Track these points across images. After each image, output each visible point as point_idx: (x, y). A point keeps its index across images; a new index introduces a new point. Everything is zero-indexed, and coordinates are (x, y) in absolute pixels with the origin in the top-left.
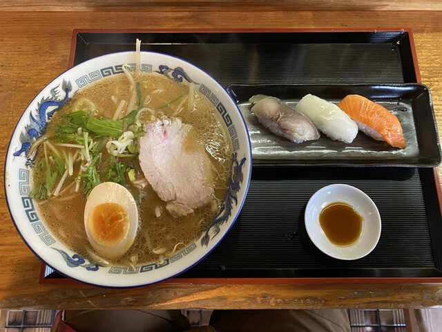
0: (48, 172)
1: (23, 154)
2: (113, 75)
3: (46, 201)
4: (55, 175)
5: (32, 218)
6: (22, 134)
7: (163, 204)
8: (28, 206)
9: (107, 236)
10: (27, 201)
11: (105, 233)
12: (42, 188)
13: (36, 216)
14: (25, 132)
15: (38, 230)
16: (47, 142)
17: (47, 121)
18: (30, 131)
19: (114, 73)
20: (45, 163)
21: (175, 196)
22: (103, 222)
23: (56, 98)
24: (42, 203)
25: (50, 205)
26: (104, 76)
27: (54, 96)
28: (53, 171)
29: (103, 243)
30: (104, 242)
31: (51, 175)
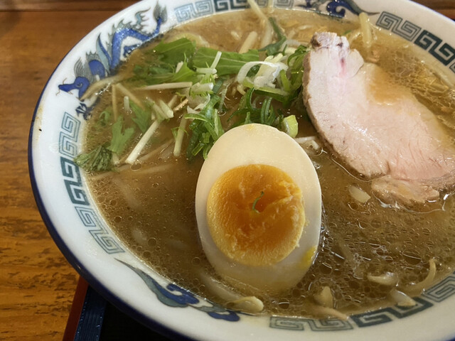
0: (117, 127)
1: (75, 92)
2: (230, 11)
3: (108, 174)
4: (130, 131)
5: (76, 197)
6: (79, 62)
7: (364, 181)
8: (71, 175)
9: (252, 237)
10: (70, 168)
11: (246, 230)
12: (101, 153)
13: (84, 196)
14: (84, 60)
15: (86, 220)
16: (119, 85)
17: (122, 58)
18: (93, 62)
19: (233, 7)
20: (111, 114)
21: (388, 165)
22: (241, 207)
23: (142, 27)
24: (99, 177)
25: (116, 181)
26: (217, 10)
27: (139, 23)
28: (125, 126)
29: (243, 256)
30: (243, 254)
31: (123, 131)
